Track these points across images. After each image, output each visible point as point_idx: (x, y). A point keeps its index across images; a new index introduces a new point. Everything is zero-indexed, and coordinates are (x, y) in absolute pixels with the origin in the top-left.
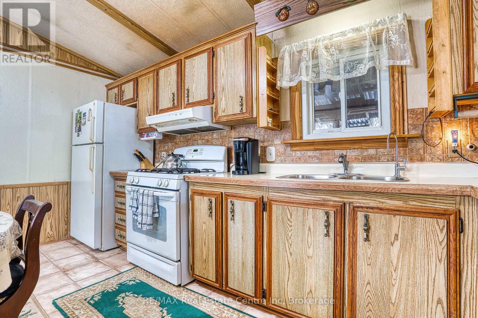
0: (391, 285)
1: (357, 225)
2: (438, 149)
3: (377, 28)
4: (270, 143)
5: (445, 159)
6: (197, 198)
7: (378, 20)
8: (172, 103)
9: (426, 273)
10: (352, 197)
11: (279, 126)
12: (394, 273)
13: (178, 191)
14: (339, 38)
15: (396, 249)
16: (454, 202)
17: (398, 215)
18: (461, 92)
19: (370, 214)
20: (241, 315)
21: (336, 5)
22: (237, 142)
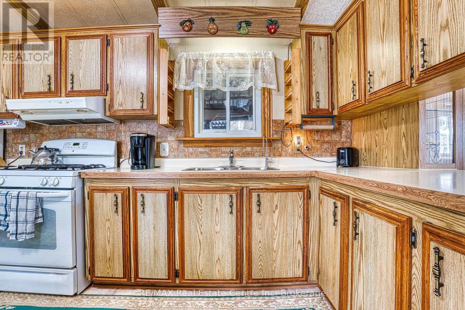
0: (274, 239)
1: (252, 203)
2: (290, 148)
3: (255, 57)
4: (163, 139)
5: (293, 155)
6: (97, 196)
7: (257, 52)
8: (48, 87)
9: (293, 227)
10: (247, 182)
11: (173, 124)
12: (275, 232)
13: (72, 189)
14: (229, 58)
15: (276, 215)
16: (306, 181)
17: (277, 192)
18: (306, 114)
19: (260, 193)
20: (156, 299)
21: (231, 32)
22: (136, 137)
